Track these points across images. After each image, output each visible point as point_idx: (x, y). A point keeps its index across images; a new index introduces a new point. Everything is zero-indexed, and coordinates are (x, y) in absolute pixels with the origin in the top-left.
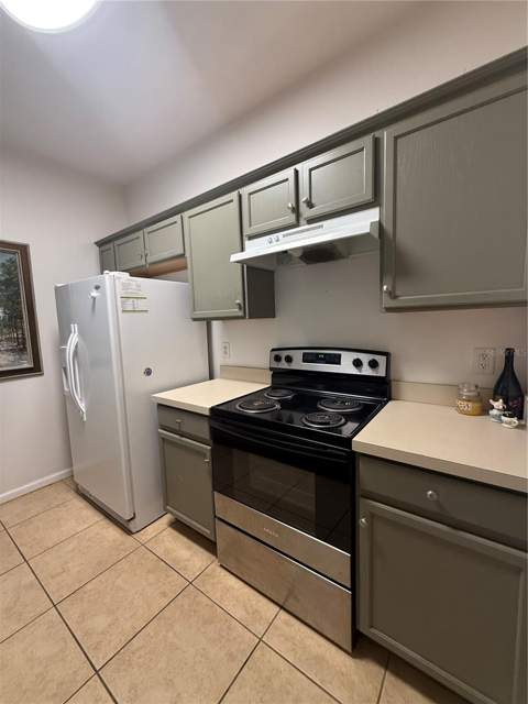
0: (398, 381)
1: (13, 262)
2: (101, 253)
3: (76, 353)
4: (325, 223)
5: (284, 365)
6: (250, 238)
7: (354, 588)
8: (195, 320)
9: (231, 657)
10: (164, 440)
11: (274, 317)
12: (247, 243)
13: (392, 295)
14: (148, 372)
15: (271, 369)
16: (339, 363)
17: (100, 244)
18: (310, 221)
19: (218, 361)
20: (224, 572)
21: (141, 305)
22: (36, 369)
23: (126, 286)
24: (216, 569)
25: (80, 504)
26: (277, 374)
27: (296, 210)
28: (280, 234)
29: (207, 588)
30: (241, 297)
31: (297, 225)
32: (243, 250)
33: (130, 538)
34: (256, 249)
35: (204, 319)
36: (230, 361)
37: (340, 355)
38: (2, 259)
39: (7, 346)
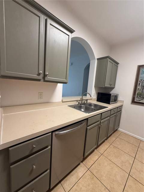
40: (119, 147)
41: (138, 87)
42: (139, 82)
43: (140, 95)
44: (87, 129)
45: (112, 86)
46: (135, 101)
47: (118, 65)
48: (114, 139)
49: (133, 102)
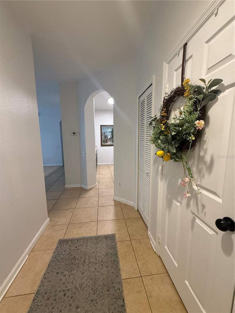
38: (112, 128)
39: (111, 141)
41: (102, 137)
42: (102, 134)
43: (104, 141)
49: (102, 145)
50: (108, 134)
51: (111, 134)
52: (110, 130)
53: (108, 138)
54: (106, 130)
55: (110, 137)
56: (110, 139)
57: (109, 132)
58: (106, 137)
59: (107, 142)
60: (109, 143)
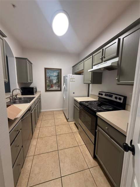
0: (128, 105)
1: (59, 72)
2: (73, 69)
3: (64, 88)
4: (107, 62)
5: (100, 96)
6: (94, 65)
7: (95, 145)
8: (84, 83)
9: (73, 145)
10: (74, 106)
11: (101, 84)
12: (93, 67)
13: (118, 80)
14: (74, 93)
15: (98, 96)
16: (112, 97)
17: (73, 67)
18: (105, 61)
19: (90, 93)
20: (79, 134)
21: (74, 80)
22: (61, 90)
23: (71, 77)
24: (78, 133)
25: (64, 115)
26: (100, 98)
27: (102, 59)
28: (99, 65)
29: (75, 135)
30: (91, 79)
31: (102, 62)
32: (92, 68)
33: (67, 122)
34: (95, 68)
35: (87, 83)
36: (93, 93)
37: (112, 95)
38: (58, 72)
39: (57, 86)
40: (46, 119)
41: (47, 81)
42: (47, 78)
43: (49, 86)
44: (31, 113)
45: (31, 81)
46: (47, 90)
47: (32, 65)
48: (41, 117)
49: (46, 91)
50: (53, 78)
51: (56, 78)
52: (55, 74)
53: (53, 82)
54: (51, 73)
55: (55, 82)
56: (55, 83)
57: (55, 76)
58: (51, 81)
59: (52, 87)
60: (54, 88)
